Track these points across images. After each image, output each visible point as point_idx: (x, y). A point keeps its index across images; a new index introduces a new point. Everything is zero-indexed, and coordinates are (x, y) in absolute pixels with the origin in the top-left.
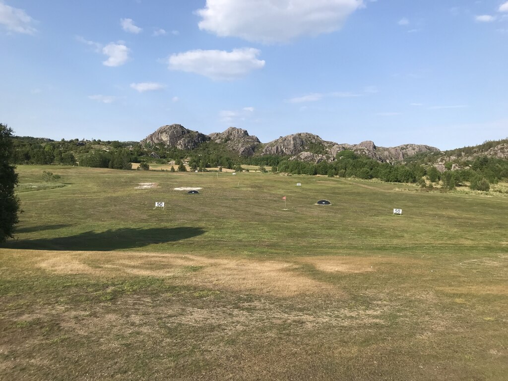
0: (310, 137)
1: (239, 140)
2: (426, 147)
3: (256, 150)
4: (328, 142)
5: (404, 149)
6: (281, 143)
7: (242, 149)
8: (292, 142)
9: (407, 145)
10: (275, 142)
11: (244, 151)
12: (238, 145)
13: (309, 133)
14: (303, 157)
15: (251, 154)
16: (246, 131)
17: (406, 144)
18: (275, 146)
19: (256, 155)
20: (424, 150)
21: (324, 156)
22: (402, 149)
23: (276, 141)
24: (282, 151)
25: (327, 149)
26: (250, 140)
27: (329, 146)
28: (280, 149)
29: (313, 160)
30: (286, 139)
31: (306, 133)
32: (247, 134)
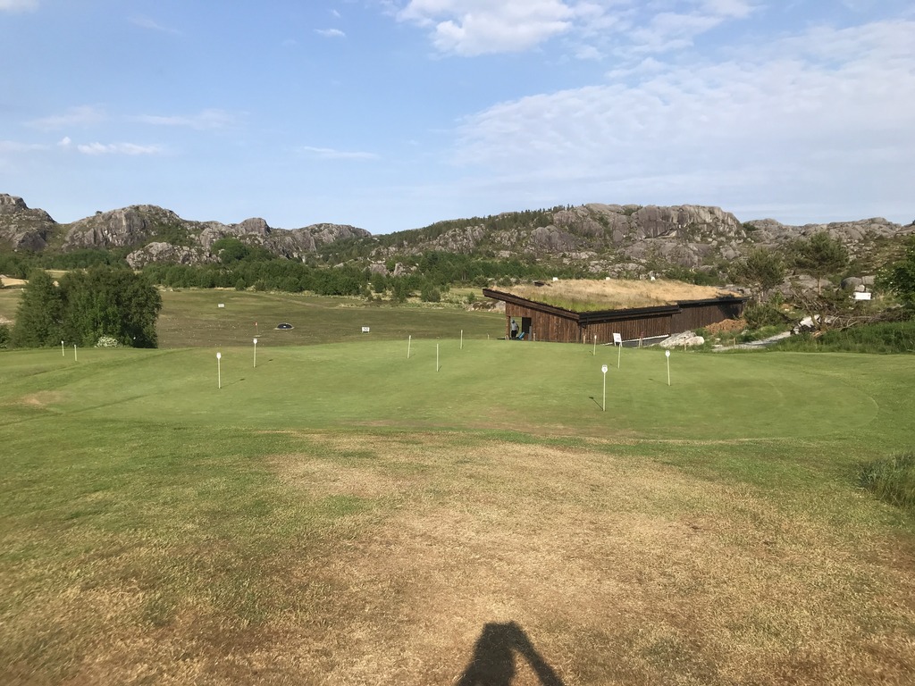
0: (157, 214)
1: (7, 218)
2: (349, 228)
3: (49, 237)
4: (191, 223)
5: (316, 231)
6: (102, 223)
7: (19, 237)
8: (124, 223)
9: (321, 225)
10: (89, 222)
11: (23, 241)
12: (8, 228)
13: (154, 205)
14: (154, 253)
15: (40, 246)
16: (21, 200)
17: (319, 223)
18: (89, 229)
19: (49, 247)
20: (348, 235)
21: (193, 250)
22: (313, 231)
23: (92, 221)
24: (106, 239)
25: (193, 236)
26: (33, 218)
27: (196, 230)
28: (101, 235)
29: (174, 256)
30: (111, 217)
31: (150, 206)
32: (25, 206)
